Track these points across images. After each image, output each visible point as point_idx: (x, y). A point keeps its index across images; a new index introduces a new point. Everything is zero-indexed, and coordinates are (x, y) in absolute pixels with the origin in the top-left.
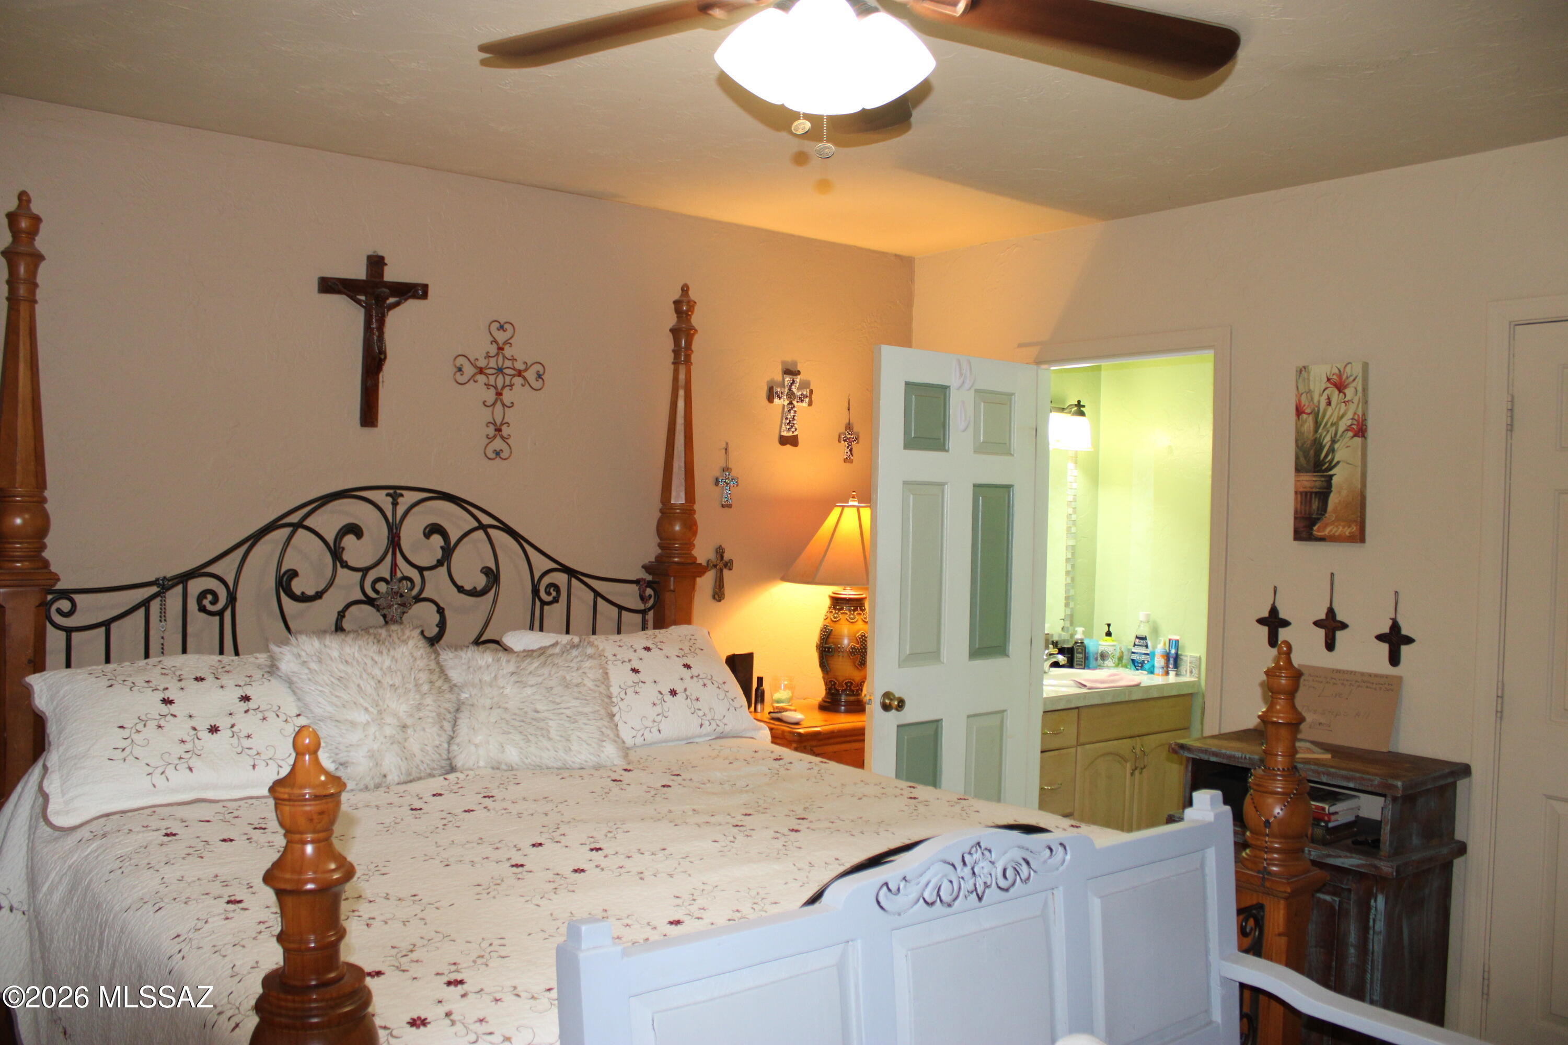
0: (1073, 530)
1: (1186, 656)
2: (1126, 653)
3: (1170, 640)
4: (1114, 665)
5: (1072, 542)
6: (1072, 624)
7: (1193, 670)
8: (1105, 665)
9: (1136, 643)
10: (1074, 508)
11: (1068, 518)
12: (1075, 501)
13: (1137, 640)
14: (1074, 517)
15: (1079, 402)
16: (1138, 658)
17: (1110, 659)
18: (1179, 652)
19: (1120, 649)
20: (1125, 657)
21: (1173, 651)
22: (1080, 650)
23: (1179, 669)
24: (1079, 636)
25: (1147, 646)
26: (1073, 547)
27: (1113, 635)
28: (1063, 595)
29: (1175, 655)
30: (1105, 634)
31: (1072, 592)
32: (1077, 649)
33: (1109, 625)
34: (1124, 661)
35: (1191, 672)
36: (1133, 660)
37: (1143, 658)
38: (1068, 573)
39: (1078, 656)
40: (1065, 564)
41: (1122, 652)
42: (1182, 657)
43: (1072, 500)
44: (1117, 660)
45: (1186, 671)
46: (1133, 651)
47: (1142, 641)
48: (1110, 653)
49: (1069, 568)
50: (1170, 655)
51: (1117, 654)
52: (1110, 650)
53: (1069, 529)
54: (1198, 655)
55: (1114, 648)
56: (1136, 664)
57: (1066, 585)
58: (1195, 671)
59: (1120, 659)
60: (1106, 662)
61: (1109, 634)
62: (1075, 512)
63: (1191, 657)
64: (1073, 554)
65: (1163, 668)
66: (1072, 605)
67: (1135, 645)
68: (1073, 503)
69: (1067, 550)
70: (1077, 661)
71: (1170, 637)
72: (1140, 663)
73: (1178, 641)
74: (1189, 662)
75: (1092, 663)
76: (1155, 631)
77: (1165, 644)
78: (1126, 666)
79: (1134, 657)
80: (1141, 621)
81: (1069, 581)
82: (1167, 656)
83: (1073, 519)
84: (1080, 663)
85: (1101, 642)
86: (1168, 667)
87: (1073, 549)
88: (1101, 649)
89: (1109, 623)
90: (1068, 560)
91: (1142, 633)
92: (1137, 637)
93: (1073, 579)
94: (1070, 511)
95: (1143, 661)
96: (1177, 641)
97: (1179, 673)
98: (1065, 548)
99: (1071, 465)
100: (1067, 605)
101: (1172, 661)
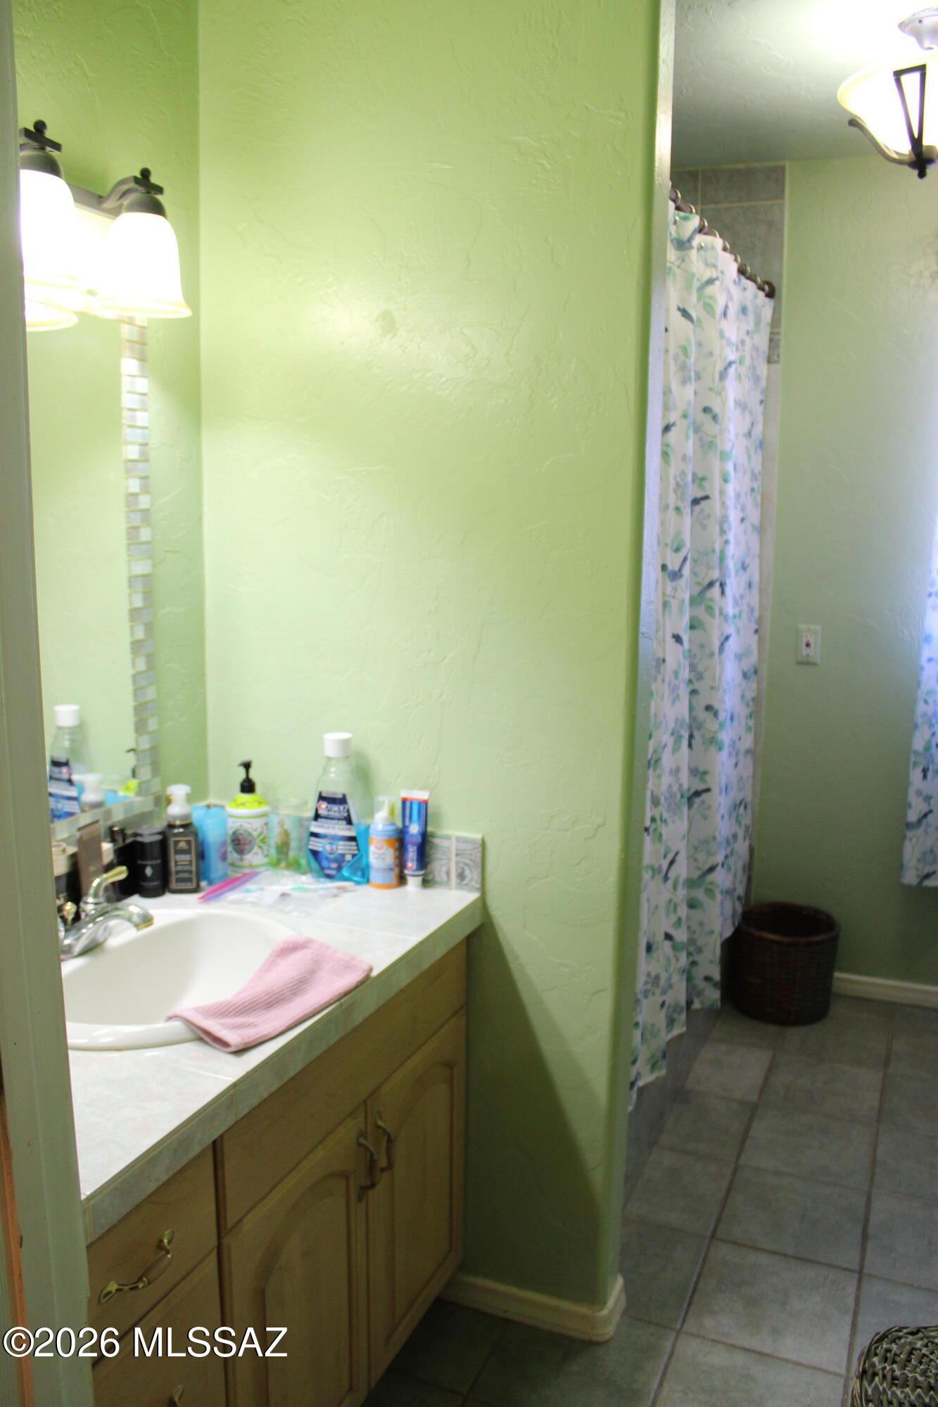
0: (145, 534)
1: (448, 838)
2: (294, 835)
3: (404, 801)
4: (266, 860)
5: (141, 568)
6: (156, 771)
7: (467, 872)
8: (246, 863)
9: (321, 812)
10: (142, 478)
11: (128, 504)
12: (147, 461)
13: (324, 805)
14: (144, 502)
15: (146, 173)
16: (328, 847)
17: (256, 849)
18: (430, 829)
19: (281, 824)
20: (293, 844)
21: (414, 829)
22: (182, 845)
23: (430, 867)
24: (176, 810)
25: (349, 821)
26: (146, 578)
27: (258, 787)
28: (128, 702)
29: (419, 839)
30: (238, 788)
31: (151, 694)
32: (177, 843)
33: (247, 766)
34: (292, 854)
35: (461, 876)
36: (315, 853)
37: (342, 847)
38: (136, 646)
39: (180, 861)
40: (127, 625)
41: (286, 834)
42: (436, 841)
43: (135, 456)
44: (273, 852)
45: (448, 873)
46: (314, 829)
47: (335, 808)
48: (255, 834)
49: (140, 634)
50: (407, 838)
51: (275, 838)
52: (254, 827)
53: (133, 532)
54: (478, 836)
55: (263, 820)
56: (325, 863)
57: (134, 676)
58: (473, 875)
59: (283, 848)
60: (248, 857)
61: (248, 787)
62: (146, 489)
63: (459, 839)
64: (148, 596)
65: (391, 869)
66: (153, 724)
67: (317, 816)
68: (141, 465)
69: (130, 586)
70: (177, 872)
71: (404, 794)
72: (336, 860)
73: (426, 802)
74: (454, 852)
75: (217, 867)
76: (363, 773)
77: (392, 812)
78: (295, 867)
79: (316, 845)
80: (329, 759)
81: (141, 665)
82: (400, 840)
83: (142, 507)
84: (186, 875)
85: (231, 809)
86: (401, 864)
87: (146, 585)
88: (233, 825)
89: (245, 759)
90: (134, 614)
91: (335, 788)
92: (322, 798)
93: (151, 660)
94: (134, 485)
95: (343, 855)
96: (424, 804)
97: (430, 877)
98: (124, 583)
99: (129, 365)
100: (140, 727)
101: (412, 853)
